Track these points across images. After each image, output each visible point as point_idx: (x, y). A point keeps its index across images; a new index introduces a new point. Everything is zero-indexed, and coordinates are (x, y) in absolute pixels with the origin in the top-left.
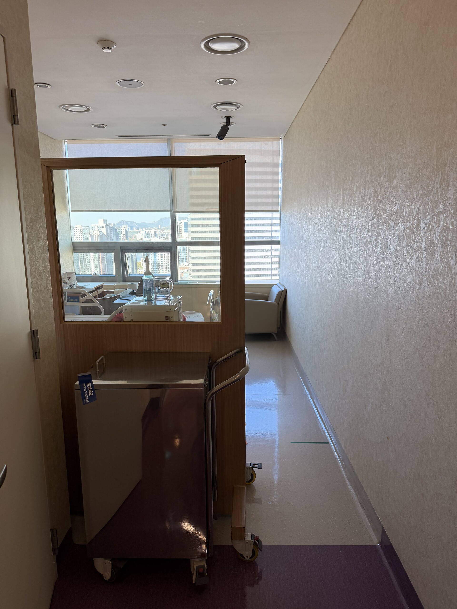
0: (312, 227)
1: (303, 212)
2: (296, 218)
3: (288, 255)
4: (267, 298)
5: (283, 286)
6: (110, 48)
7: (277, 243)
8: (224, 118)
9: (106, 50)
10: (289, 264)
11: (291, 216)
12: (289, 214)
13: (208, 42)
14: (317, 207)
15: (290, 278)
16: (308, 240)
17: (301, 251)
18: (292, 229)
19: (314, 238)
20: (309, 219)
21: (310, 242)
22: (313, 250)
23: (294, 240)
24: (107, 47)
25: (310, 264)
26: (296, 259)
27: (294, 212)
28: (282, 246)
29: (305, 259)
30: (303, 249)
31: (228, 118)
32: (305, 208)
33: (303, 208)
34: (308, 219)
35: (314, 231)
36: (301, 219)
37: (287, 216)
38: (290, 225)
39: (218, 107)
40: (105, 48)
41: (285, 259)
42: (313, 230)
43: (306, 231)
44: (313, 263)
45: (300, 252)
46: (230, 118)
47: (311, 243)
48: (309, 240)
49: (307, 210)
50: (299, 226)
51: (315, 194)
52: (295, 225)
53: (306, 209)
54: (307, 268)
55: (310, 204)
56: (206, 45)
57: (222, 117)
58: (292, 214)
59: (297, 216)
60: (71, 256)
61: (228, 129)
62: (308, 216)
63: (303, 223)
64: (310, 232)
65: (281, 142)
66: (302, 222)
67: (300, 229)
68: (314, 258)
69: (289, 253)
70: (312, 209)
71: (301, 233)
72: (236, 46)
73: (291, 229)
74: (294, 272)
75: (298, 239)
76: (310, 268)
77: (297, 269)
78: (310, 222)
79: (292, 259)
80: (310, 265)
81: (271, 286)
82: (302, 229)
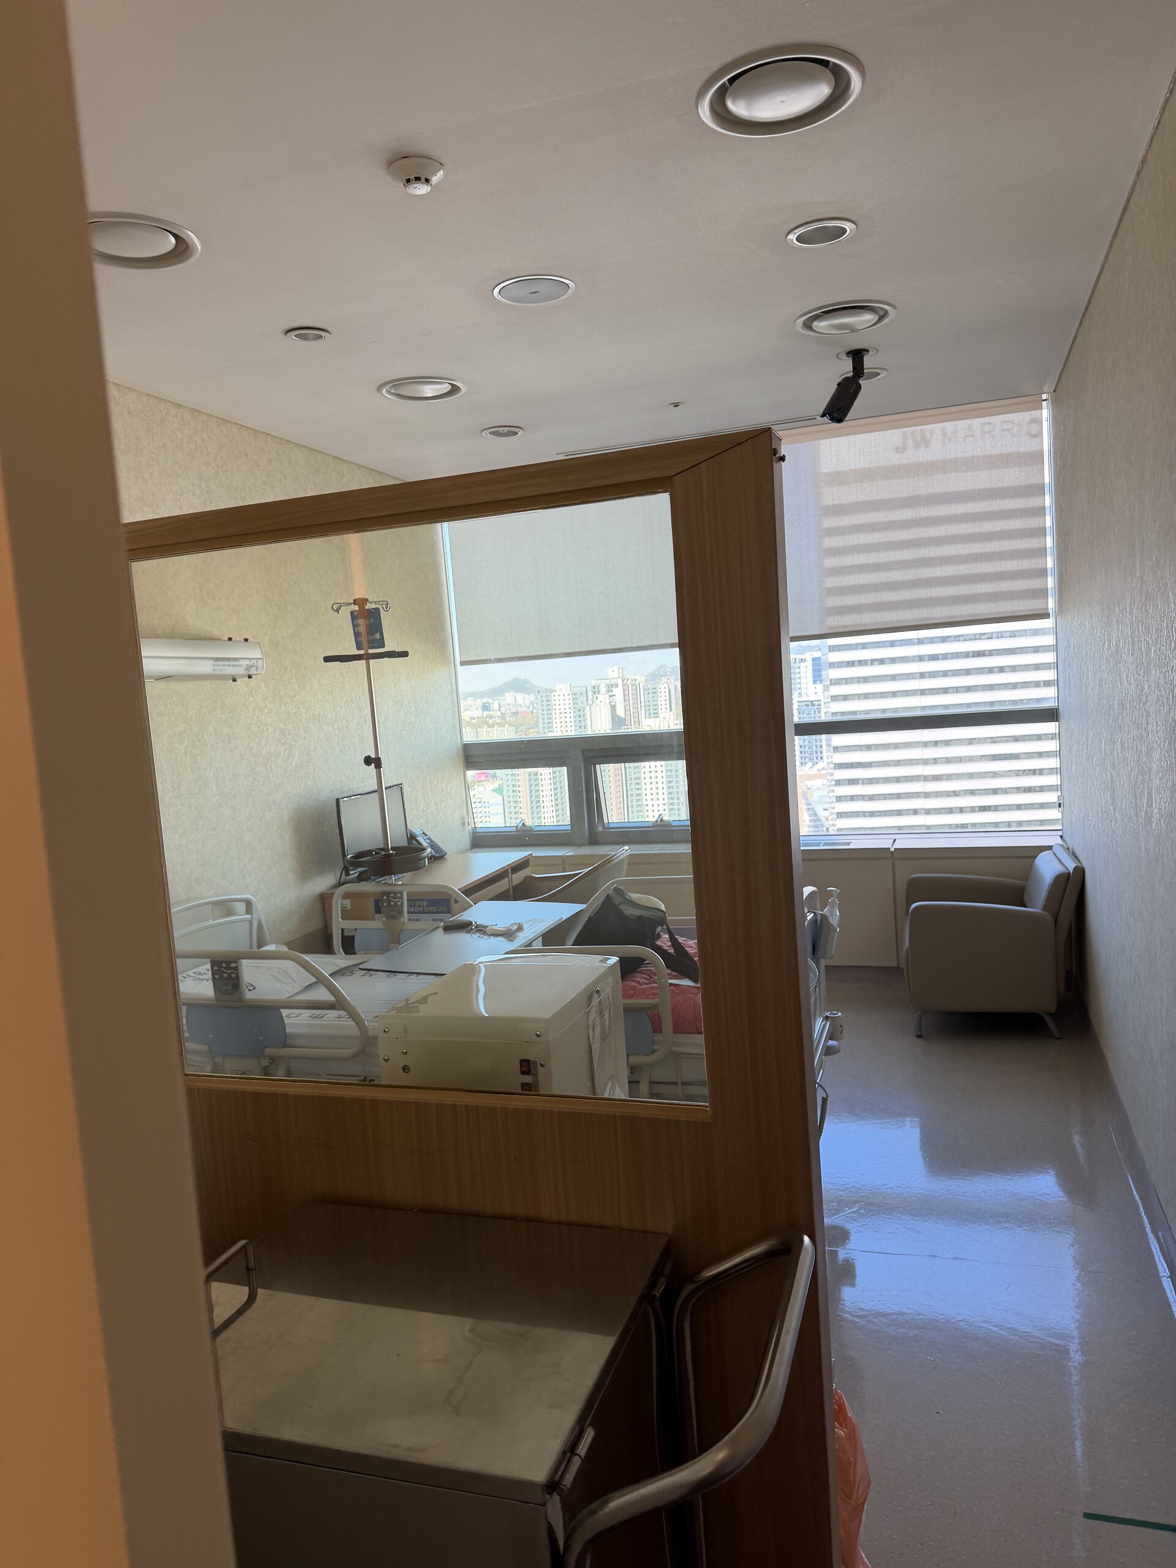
0: (1151, 672)
1: (1119, 619)
2: (1100, 637)
3: (1082, 757)
4: (1018, 896)
5: (1074, 856)
6: (423, 179)
7: (1050, 715)
8: (845, 357)
9: (415, 185)
10: (1087, 786)
11: (1083, 631)
12: (1077, 627)
13: (722, 93)
14: (1163, 602)
15: (1092, 835)
16: (1139, 715)
17: (1119, 750)
18: (1090, 674)
19: (1160, 711)
20: (1138, 641)
21: (1147, 723)
22: (1159, 751)
23: (1097, 710)
24: (415, 178)
25: (1152, 802)
26: (1107, 775)
27: (1094, 620)
28: (1065, 726)
29: (1136, 781)
30: (1126, 745)
31: (857, 356)
32: (1126, 606)
33: (1119, 605)
34: (1136, 643)
35: (1158, 683)
36: (1114, 644)
37: (1073, 631)
38: (1082, 659)
39: (821, 325)
40: (408, 181)
41: (1074, 768)
42: (1155, 680)
43: (1133, 682)
44: (1160, 799)
45: (1117, 753)
46: (864, 353)
47: (1150, 727)
48: (1144, 714)
49: (1131, 613)
50: (1109, 664)
51: (1154, 558)
52: (1098, 660)
53: (1128, 609)
54: (1143, 814)
55: (1141, 592)
56: (716, 107)
57: (840, 356)
58: (1087, 624)
59: (1103, 631)
60: (459, 780)
61: (859, 387)
62: (1137, 632)
63: (1121, 657)
64: (1146, 686)
65: (1045, 413)
66: (1117, 653)
67: (1114, 675)
68: (1164, 781)
69: (1085, 751)
70: (1148, 607)
71: (1117, 688)
72: (819, 92)
73: (1088, 676)
74: (1102, 817)
75: (1110, 707)
76: (1152, 813)
77: (1112, 808)
78: (1144, 653)
79: (1095, 770)
80: (1152, 805)
81: (1031, 853)
82: (1119, 675)
